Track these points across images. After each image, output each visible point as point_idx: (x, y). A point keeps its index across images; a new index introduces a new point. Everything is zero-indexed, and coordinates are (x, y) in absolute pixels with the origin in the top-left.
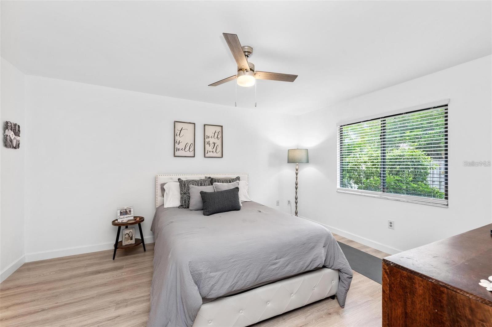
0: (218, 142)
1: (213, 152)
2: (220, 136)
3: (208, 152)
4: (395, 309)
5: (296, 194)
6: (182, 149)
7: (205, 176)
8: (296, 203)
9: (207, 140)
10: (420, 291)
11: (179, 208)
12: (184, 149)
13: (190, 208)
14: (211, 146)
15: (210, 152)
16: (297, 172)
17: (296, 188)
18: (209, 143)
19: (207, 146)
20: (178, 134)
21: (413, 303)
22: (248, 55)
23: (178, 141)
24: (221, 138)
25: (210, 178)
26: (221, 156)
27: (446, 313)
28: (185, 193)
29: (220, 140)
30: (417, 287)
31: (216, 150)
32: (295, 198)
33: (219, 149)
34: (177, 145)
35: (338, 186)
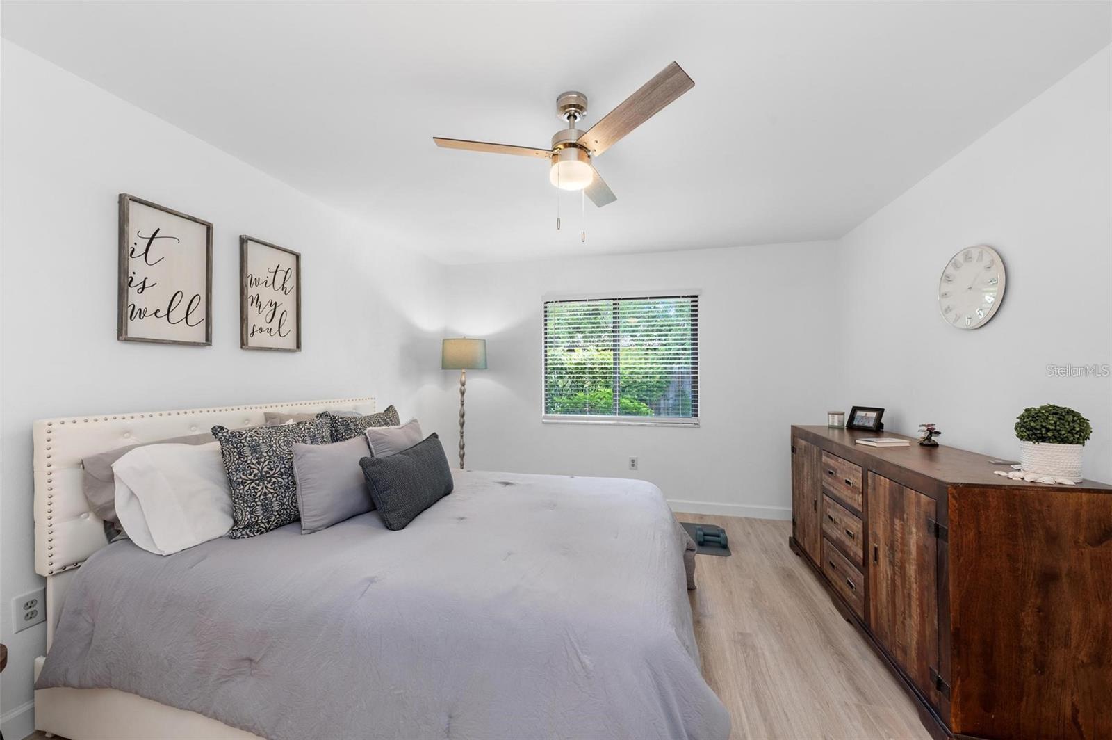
0: (287, 303)
1: (269, 331)
2: (290, 283)
3: (253, 332)
4: (966, 534)
5: (462, 437)
6: (156, 313)
7: (265, 410)
8: (462, 456)
9: (252, 291)
10: (994, 502)
11: (232, 537)
12: (164, 311)
13: (306, 522)
14: (265, 312)
15: (261, 330)
16: (463, 388)
17: (462, 425)
18: (257, 302)
19: (252, 311)
20: (140, 249)
21: (987, 518)
22: (576, 114)
23: (138, 280)
24: (294, 290)
25: (326, 414)
26: (293, 346)
27: (1020, 515)
28: (262, 479)
29: (293, 294)
30: (991, 499)
31: (279, 328)
32: (458, 446)
33: (289, 324)
34: (133, 297)
35: (543, 414)
